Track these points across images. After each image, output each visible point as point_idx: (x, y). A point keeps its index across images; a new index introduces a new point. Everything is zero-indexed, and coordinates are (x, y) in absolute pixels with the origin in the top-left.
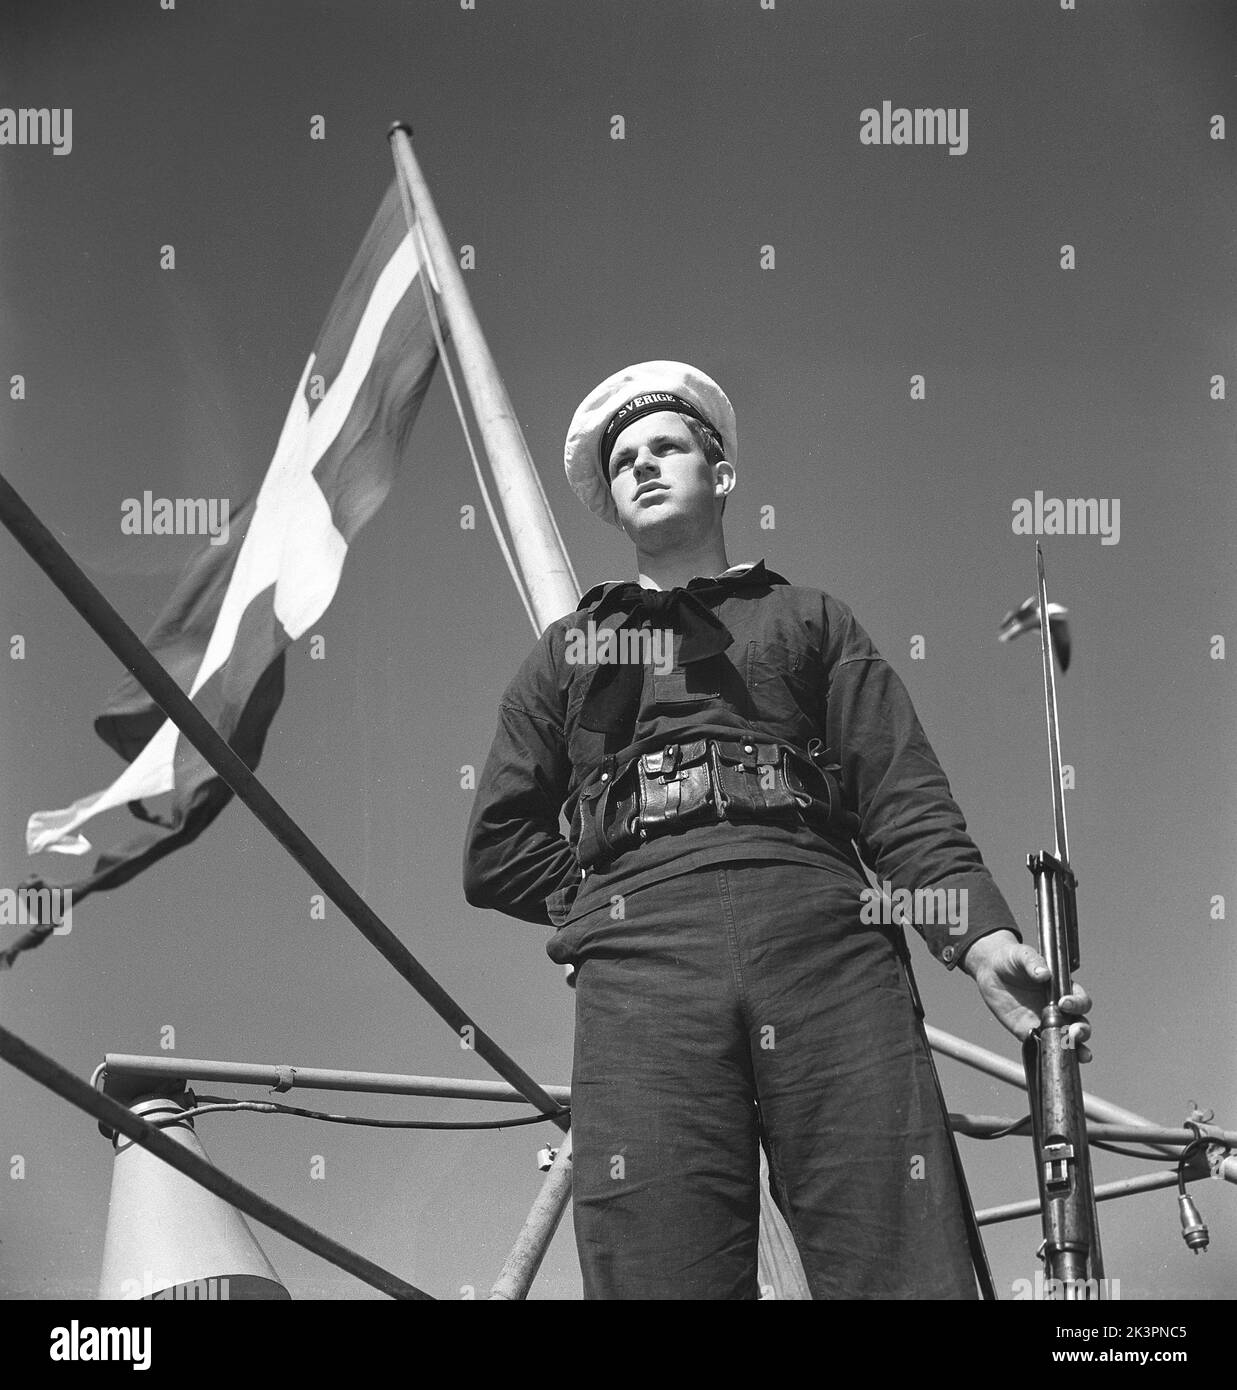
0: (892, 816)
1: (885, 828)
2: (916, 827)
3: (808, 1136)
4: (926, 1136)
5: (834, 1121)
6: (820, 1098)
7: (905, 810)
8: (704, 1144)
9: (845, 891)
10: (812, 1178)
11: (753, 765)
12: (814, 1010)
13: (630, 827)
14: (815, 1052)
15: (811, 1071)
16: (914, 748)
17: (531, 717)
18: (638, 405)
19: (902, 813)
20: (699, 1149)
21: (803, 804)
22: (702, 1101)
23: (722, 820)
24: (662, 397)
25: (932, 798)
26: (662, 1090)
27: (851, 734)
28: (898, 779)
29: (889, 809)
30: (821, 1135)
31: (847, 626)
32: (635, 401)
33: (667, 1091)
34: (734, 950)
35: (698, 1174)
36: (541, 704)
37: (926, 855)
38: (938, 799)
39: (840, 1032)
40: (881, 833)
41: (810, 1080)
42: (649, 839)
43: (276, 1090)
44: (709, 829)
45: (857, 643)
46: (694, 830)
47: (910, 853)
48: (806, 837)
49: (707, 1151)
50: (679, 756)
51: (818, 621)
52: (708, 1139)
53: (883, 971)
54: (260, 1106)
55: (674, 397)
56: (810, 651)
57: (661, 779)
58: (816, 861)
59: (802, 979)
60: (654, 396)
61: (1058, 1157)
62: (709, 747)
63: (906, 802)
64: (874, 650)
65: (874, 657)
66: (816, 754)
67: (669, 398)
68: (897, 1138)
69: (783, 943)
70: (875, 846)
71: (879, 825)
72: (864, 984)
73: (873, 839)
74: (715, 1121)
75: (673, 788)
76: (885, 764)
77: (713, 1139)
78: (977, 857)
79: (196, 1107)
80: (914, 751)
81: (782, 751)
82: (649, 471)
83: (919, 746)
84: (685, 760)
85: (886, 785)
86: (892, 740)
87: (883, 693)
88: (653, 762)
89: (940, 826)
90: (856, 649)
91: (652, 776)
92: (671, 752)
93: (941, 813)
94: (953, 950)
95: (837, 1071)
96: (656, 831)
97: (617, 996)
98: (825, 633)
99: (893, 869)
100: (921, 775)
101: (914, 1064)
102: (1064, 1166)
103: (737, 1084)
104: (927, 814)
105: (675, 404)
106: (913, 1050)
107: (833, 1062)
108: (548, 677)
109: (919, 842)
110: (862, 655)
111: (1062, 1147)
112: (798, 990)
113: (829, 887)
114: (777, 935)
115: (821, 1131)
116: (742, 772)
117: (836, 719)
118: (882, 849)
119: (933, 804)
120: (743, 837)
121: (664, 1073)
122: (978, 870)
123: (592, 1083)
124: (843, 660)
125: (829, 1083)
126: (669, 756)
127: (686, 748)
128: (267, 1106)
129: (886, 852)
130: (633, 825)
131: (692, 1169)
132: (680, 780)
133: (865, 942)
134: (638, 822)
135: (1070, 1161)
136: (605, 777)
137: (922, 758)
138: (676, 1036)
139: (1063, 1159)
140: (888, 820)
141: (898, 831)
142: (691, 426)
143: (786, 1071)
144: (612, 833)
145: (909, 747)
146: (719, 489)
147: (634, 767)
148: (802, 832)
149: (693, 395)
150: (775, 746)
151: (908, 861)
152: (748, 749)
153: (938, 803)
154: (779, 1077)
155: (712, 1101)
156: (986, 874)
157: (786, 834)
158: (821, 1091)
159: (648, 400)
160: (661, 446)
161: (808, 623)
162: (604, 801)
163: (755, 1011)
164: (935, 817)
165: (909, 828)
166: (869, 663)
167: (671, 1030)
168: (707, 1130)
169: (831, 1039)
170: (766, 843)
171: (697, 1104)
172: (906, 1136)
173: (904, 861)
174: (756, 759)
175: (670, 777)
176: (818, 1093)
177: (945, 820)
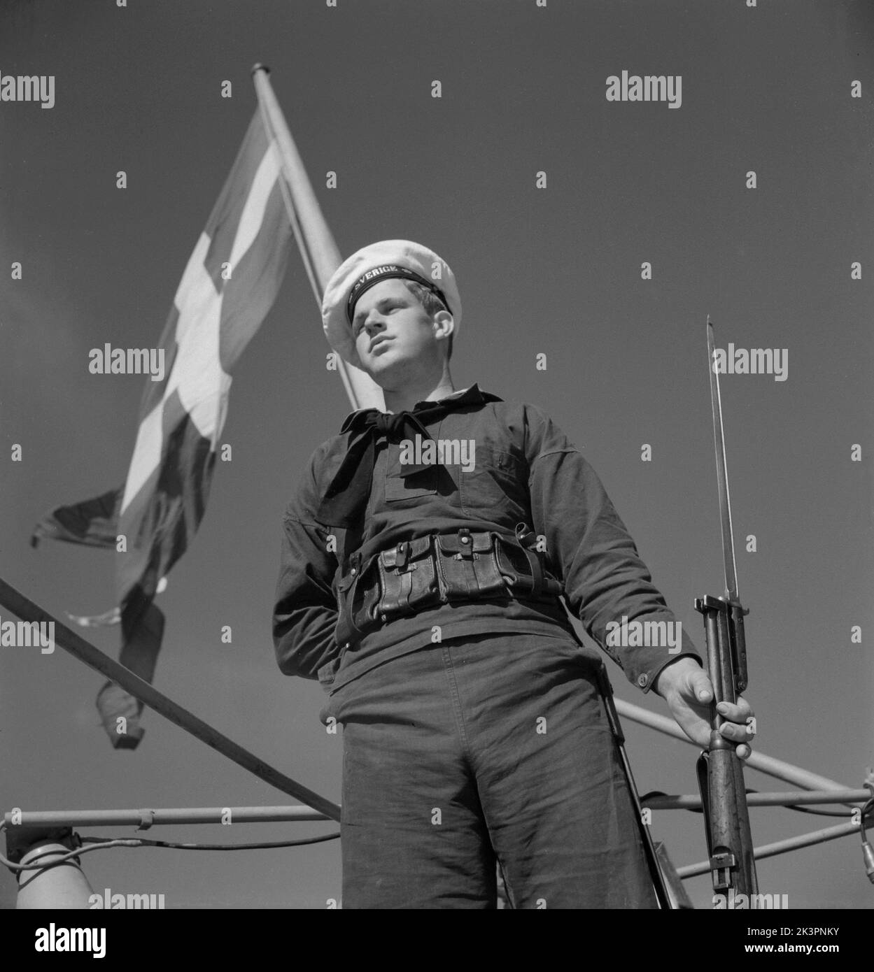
0: (590, 574)
1: (585, 583)
2: (610, 581)
3: (527, 859)
4: (624, 851)
5: (547, 844)
6: (535, 826)
7: (600, 569)
8: (445, 871)
9: (550, 650)
10: (534, 892)
11: (469, 553)
12: (525, 752)
13: (372, 613)
14: (528, 788)
15: (527, 803)
16: (603, 518)
17: (303, 525)
18: (368, 278)
19: (597, 572)
20: (441, 876)
21: (510, 582)
22: (439, 836)
23: (445, 604)
24: (386, 269)
25: (620, 557)
26: (407, 830)
27: (551, 511)
28: (592, 545)
29: (588, 569)
30: (539, 856)
31: (545, 427)
32: (366, 275)
33: (411, 830)
34: (458, 711)
35: (440, 897)
36: (309, 514)
37: (618, 602)
38: (627, 557)
39: (548, 770)
40: (582, 588)
41: (525, 812)
42: (389, 621)
43: (140, 829)
44: (433, 612)
45: (552, 440)
46: (423, 614)
47: (606, 601)
48: (515, 608)
49: (447, 877)
50: (409, 552)
51: (519, 425)
52: (448, 867)
53: (586, 711)
54: (128, 842)
55: (397, 267)
56: (513, 449)
57: (396, 572)
58: (523, 629)
59: (515, 728)
60: (380, 269)
61: (722, 866)
62: (432, 541)
63: (601, 562)
64: (569, 444)
65: (569, 449)
66: (522, 537)
67: (393, 269)
68: (599, 855)
69: (498, 701)
70: (577, 599)
71: (580, 582)
72: (568, 726)
73: (575, 595)
74: (451, 852)
75: (406, 579)
76: (581, 532)
77: (451, 866)
78: (662, 601)
79: (81, 846)
80: (605, 521)
81: (494, 537)
82: (377, 328)
83: (609, 517)
84: (414, 555)
85: (584, 549)
86: (585, 513)
87: (577, 477)
88: (390, 557)
89: (628, 579)
90: (553, 444)
91: (390, 569)
92: (402, 549)
93: (629, 568)
94: (646, 676)
95: (548, 801)
96: (394, 615)
97: (369, 751)
98: (526, 434)
99: (592, 617)
100: (612, 540)
101: (612, 789)
102: (727, 874)
103: (467, 819)
104: (618, 570)
105: (399, 273)
106: (611, 776)
107: (544, 794)
108: (312, 492)
109: (612, 592)
110: (558, 449)
111: (726, 857)
112: (513, 736)
113: (535, 650)
114: (493, 694)
115: (538, 853)
116: (460, 560)
117: (539, 502)
118: (583, 602)
119: (622, 562)
120: (461, 617)
121: (407, 815)
122: (663, 611)
123: (353, 825)
124: (542, 454)
125: (541, 813)
126: (401, 552)
127: (415, 543)
128: (134, 842)
129: (588, 602)
130: (375, 612)
131: (436, 893)
132: (411, 571)
133: (569, 690)
134: (378, 609)
135: (732, 869)
136: (354, 571)
137: (611, 527)
138: (416, 784)
139: (727, 867)
140: (587, 578)
141: (596, 585)
142: (411, 289)
143: (505, 807)
144: (359, 619)
145: (600, 518)
146: (439, 334)
147: (375, 563)
148: (512, 605)
149: (414, 263)
150: (487, 535)
151: (604, 608)
152: (465, 539)
153: (627, 560)
154: (500, 812)
155: (449, 835)
156: (668, 613)
157: (497, 609)
158: (537, 819)
159: (375, 273)
160: (387, 307)
161: (511, 428)
162: (352, 592)
163: (478, 758)
164: (624, 572)
165: (603, 582)
166: (565, 454)
167: (412, 779)
168: (446, 860)
169: (541, 776)
170: (481, 620)
171: (437, 839)
172: (607, 853)
173: (601, 608)
174: (472, 547)
175: (403, 569)
176: (534, 821)
177: (633, 573)
